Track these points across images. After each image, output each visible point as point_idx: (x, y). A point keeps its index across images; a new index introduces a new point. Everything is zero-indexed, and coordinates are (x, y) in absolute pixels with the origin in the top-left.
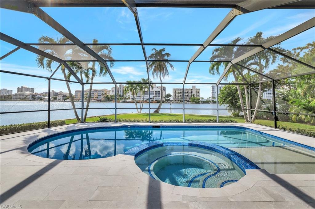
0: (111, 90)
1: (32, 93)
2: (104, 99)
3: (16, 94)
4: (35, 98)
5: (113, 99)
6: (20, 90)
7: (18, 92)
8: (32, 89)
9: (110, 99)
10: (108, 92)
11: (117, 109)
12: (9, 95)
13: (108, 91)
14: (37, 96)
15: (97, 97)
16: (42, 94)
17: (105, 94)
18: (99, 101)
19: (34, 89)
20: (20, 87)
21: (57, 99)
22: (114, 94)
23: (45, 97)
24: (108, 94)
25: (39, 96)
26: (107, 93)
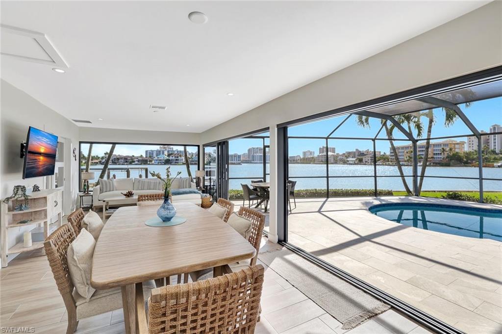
0: (466, 141)
1: (333, 154)
2: (447, 159)
3: (318, 156)
4: (337, 161)
5: (473, 159)
6: (321, 151)
7: (320, 153)
8: (333, 148)
9: (465, 160)
10: (457, 146)
11: (483, 180)
12: (313, 158)
13: (457, 144)
14: (339, 158)
15: (432, 158)
16: (344, 154)
17: (451, 149)
18: (436, 163)
19: (334, 148)
20: (322, 147)
21: (364, 161)
22: (476, 148)
23: (348, 159)
24: (457, 150)
25: (341, 157)
26: (455, 148)
